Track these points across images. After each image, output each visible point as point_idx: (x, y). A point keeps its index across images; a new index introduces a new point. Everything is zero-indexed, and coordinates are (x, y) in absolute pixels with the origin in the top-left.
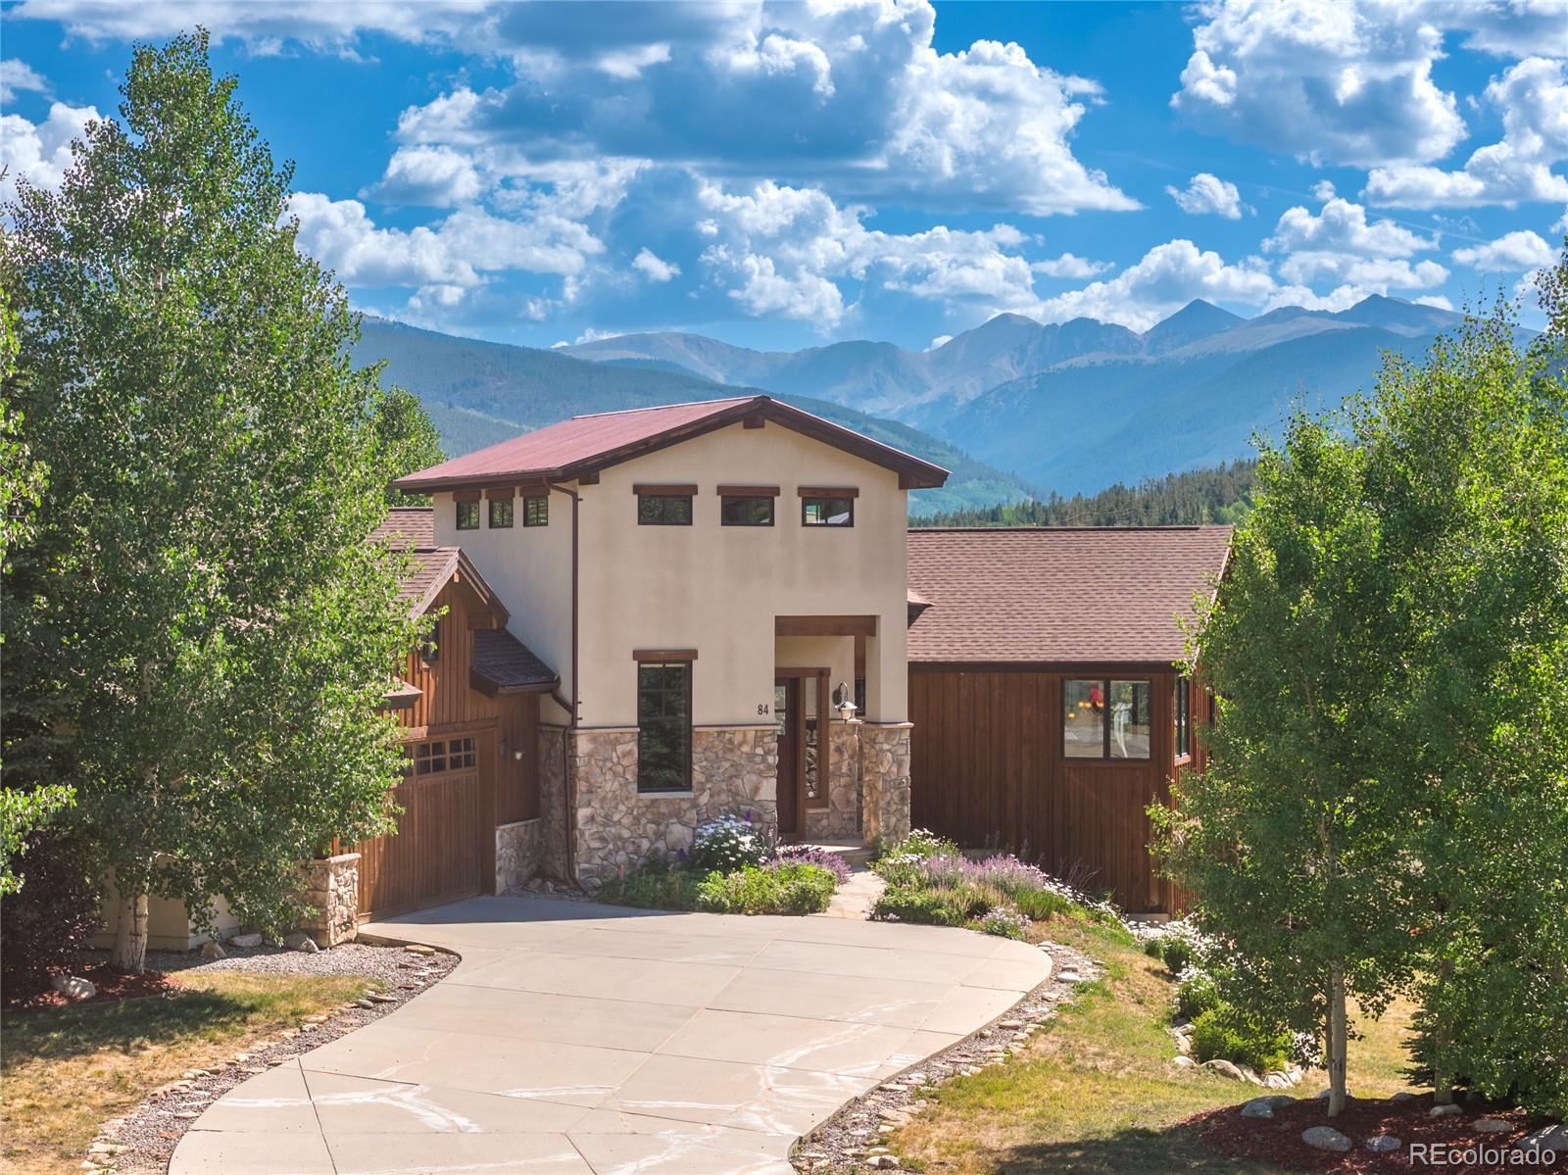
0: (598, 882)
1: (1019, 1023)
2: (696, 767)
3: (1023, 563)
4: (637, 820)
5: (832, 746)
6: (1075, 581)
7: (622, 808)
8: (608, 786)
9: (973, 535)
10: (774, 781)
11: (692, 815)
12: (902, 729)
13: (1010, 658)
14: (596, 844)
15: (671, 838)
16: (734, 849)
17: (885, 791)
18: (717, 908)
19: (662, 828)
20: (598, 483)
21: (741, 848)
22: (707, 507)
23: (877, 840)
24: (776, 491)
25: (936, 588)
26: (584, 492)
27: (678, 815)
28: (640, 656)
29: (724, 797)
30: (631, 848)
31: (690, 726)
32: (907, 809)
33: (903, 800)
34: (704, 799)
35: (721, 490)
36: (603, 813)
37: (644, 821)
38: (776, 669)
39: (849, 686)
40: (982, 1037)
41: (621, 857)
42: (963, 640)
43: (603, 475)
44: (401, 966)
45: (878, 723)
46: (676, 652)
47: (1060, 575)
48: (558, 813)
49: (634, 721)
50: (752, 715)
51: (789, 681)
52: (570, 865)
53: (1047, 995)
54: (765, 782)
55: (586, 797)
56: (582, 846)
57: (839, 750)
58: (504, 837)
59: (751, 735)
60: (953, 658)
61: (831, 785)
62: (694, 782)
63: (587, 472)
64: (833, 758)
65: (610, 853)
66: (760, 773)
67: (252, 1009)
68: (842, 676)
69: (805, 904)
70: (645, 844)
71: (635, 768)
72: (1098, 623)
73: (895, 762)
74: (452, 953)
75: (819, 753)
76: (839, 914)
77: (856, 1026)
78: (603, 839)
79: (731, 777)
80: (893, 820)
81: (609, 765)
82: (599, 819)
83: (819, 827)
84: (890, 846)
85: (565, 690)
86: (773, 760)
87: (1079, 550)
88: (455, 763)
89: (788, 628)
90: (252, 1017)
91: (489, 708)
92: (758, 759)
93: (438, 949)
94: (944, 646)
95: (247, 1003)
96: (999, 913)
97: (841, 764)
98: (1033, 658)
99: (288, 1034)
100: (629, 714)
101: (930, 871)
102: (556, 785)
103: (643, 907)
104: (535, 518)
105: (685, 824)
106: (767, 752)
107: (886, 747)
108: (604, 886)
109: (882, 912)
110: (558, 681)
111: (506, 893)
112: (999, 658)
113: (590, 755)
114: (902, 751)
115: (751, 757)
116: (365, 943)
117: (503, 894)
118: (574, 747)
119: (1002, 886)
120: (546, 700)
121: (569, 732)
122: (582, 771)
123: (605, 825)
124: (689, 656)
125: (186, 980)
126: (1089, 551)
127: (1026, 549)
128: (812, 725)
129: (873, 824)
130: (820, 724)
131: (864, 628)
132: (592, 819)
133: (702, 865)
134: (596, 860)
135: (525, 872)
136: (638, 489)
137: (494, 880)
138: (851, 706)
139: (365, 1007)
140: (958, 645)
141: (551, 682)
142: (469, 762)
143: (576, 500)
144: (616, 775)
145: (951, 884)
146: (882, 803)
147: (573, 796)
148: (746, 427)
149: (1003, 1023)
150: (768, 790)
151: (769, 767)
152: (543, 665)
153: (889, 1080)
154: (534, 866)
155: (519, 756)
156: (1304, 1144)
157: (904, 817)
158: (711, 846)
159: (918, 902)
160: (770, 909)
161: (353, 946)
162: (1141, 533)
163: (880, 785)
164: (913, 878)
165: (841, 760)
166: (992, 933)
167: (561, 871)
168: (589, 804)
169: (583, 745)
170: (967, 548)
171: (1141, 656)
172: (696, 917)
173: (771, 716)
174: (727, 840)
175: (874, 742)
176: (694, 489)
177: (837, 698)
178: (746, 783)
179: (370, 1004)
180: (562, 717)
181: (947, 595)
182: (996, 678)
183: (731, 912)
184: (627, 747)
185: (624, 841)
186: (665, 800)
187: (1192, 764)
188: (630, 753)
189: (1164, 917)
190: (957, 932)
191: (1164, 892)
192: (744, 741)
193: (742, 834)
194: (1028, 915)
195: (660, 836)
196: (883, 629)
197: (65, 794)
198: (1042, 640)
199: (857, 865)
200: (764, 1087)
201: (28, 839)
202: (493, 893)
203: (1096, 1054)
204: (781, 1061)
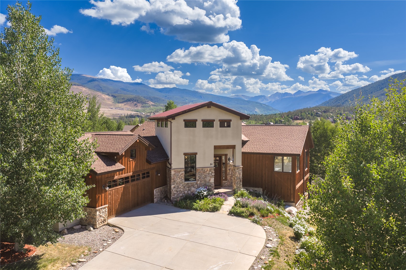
0: (175, 201)
2: (197, 176)
3: (267, 132)
4: (184, 187)
5: (228, 169)
6: (277, 136)
7: (181, 185)
8: (178, 181)
9: (259, 126)
10: (214, 178)
11: (196, 186)
12: (240, 167)
13: (263, 152)
14: (175, 192)
15: (192, 191)
16: (203, 195)
17: (237, 180)
18: (196, 210)
19: (190, 189)
22: (199, 124)
23: (235, 189)
24: (214, 120)
26: (173, 121)
27: (193, 186)
28: (185, 154)
29: (203, 182)
30: (183, 193)
31: (196, 168)
32: (241, 183)
33: (240, 181)
34: (199, 182)
36: (177, 186)
37: (186, 187)
38: (214, 154)
39: (231, 158)
41: (181, 195)
42: (255, 148)
43: (176, 118)
45: (235, 166)
46: (193, 153)
47: (274, 135)
48: (168, 185)
49: (184, 167)
50: (209, 166)
51: (219, 157)
52: (170, 196)
53: (262, 257)
54: (211, 179)
55: (173, 183)
56: (172, 193)
57: (229, 170)
58: (156, 192)
59: (209, 169)
60: (252, 152)
61: (228, 176)
62: (197, 179)
63: (172, 117)
64: (228, 171)
65: (178, 194)
66: (211, 177)
68: (230, 156)
69: (215, 210)
70: (186, 192)
71: (184, 177)
72: (281, 145)
73: (239, 174)
74: (123, 231)
75: (225, 170)
76: (222, 212)
78: (177, 191)
79: (204, 178)
80: (238, 185)
81: (178, 176)
82: (176, 187)
83: (225, 184)
84: (238, 191)
85: (170, 160)
86: (213, 174)
87: (278, 130)
88: (144, 178)
89: (216, 148)
91: (151, 166)
92: (210, 174)
93: (121, 230)
94: (251, 149)
96: (256, 217)
98: (268, 152)
100: (183, 166)
101: (243, 202)
104: (166, 126)
105: (194, 188)
107: (237, 171)
109: (231, 213)
110: (169, 158)
112: (261, 152)
113: (174, 174)
114: (240, 172)
115: (209, 174)
116: (109, 225)
117: (156, 203)
118: (171, 173)
119: (258, 208)
120: (166, 162)
121: (170, 169)
122: (172, 178)
123: (177, 188)
124: (196, 154)
126: (280, 130)
127: (268, 129)
128: (223, 164)
129: (234, 186)
130: (226, 164)
131: (233, 147)
132: (175, 187)
133: (195, 198)
134: (175, 196)
135: (163, 197)
136: (184, 120)
137: (153, 200)
138: (231, 161)
140: (254, 149)
141: (167, 159)
142: (148, 176)
143: (171, 123)
144: (180, 178)
145: (246, 206)
146: (236, 182)
147: (171, 183)
148: (208, 108)
150: (212, 180)
151: (213, 176)
152: (167, 155)
155: (159, 175)
157: (241, 185)
158: (198, 194)
159: (238, 212)
161: (104, 227)
162: (291, 126)
163: (236, 178)
164: (239, 204)
165: (230, 172)
166: (253, 222)
168: (174, 184)
169: (173, 172)
170: (257, 129)
171: (290, 152)
172: (192, 212)
173: (213, 165)
174: (201, 192)
175: (235, 170)
176: (196, 120)
177: (229, 160)
178: (207, 179)
179: (75, 264)
180: (169, 167)
181: (253, 138)
182: (261, 155)
183: (199, 211)
184: (182, 173)
185: (182, 191)
186: (191, 183)
187: (300, 172)
188: (183, 174)
189: (294, 204)
190: (247, 221)
191: (294, 199)
192: (207, 171)
193: (204, 191)
194: (263, 216)
195: (189, 190)
196: (237, 148)
198: (270, 148)
199: (230, 195)
202: (154, 203)
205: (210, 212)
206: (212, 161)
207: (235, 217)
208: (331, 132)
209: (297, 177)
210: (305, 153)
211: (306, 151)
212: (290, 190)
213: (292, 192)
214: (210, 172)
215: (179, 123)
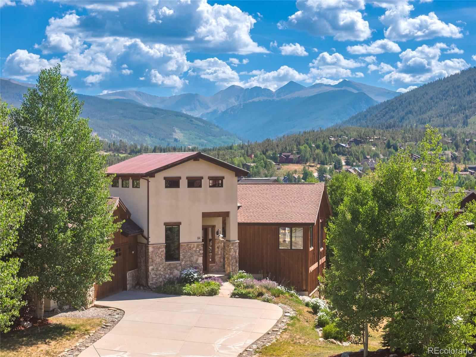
0: (155, 286)
1: (278, 329)
2: (181, 254)
3: (266, 194)
4: (165, 269)
5: (216, 247)
6: (281, 199)
7: (161, 266)
8: (157, 260)
9: (252, 185)
10: (202, 258)
11: (180, 267)
12: (236, 243)
13: (264, 222)
14: (154, 276)
15: (174, 274)
16: (192, 277)
17: (232, 260)
18: (189, 294)
19: (172, 271)
20: (154, 177)
21: (194, 277)
22: (184, 183)
23: (230, 273)
24: (202, 178)
25: (243, 201)
26: (151, 179)
27: (176, 268)
28: (166, 224)
29: (188, 262)
30: (163, 277)
31: (179, 243)
32: (238, 265)
33: (236, 262)
34: (183, 263)
35: (187, 178)
36: (156, 267)
37: (167, 269)
38: (203, 226)
39: (221, 230)
40: (269, 334)
41: (161, 280)
42: (251, 216)
43: (156, 175)
44: (109, 315)
45: (230, 241)
46: (175, 223)
47: (277, 197)
48: (143, 268)
49: (164, 242)
50: (196, 240)
51: (205, 229)
52: (147, 282)
53: (283, 320)
54: (199, 258)
55: (151, 263)
56: (150, 277)
57: (218, 248)
58: (129, 274)
59: (196, 245)
60: (249, 222)
61: (216, 257)
62: (180, 259)
63: (152, 174)
64: (216, 250)
65: (158, 278)
66: (198, 256)
67: (74, 329)
68: (219, 227)
69: (213, 293)
70: (167, 276)
71: (164, 255)
72: (288, 211)
73: (234, 252)
74: (121, 310)
75: (213, 248)
76: (222, 296)
77: (235, 331)
79: (190, 257)
80: (234, 268)
81: (158, 254)
82: (155, 269)
83: (213, 269)
84: (233, 275)
85: (145, 234)
86: (202, 252)
87: (282, 190)
88: (117, 255)
89: (205, 215)
90: (76, 332)
91: (126, 239)
92: (198, 252)
93: (118, 309)
95: (72, 328)
96: (266, 295)
97: (219, 252)
98: (271, 222)
99: (87, 337)
100: (163, 240)
101: (246, 283)
102: (143, 260)
103: (168, 294)
104: (136, 186)
105: (178, 270)
106: (200, 250)
107: (232, 247)
108: (157, 288)
109: (234, 295)
110: (143, 231)
111: (130, 290)
112: (261, 222)
113: (153, 252)
114: (236, 249)
115: (196, 251)
116: (97, 307)
117: (129, 290)
118: (148, 250)
119: (266, 288)
120: (140, 236)
121: (147, 245)
122: (150, 257)
123: (156, 271)
124: (179, 224)
125: (53, 320)
126: (285, 190)
127: (267, 189)
128: (210, 240)
129: (228, 269)
130: (213, 240)
131: (225, 215)
132: (153, 269)
133: (184, 282)
134: (154, 281)
135: (134, 284)
136: (165, 178)
138: (221, 236)
139: (104, 328)
140: (250, 218)
141: (141, 231)
142: (120, 254)
143: (148, 182)
144: (159, 257)
145: (252, 287)
146: (231, 263)
147: (148, 263)
148: (194, 160)
149: (274, 330)
150: (200, 260)
151: (201, 254)
152: (139, 227)
153: (247, 348)
154: (136, 282)
155: (133, 252)
157: (237, 267)
158: (186, 277)
159: (244, 292)
160: (203, 294)
161: (94, 308)
162: (299, 185)
163: (230, 258)
164: (242, 285)
165: (219, 250)
166: (264, 301)
167: (144, 284)
168: (152, 265)
169: (151, 249)
170: (251, 189)
171: (301, 221)
172: (183, 296)
173: (201, 240)
174: (190, 275)
175: (228, 246)
176: (180, 178)
177: (218, 233)
178: (194, 258)
180: (145, 241)
181: (246, 203)
182: (261, 227)
183: (193, 295)
184: (162, 249)
185: (162, 275)
186: (173, 264)
187: (314, 250)
188: (163, 251)
189: (307, 293)
190: (256, 301)
191: (307, 286)
192: (194, 247)
193: (194, 273)
194: (274, 296)
195: (171, 273)
196: (231, 215)
197: (36, 278)
198: (273, 216)
199: (225, 280)
200: (216, 351)
201: (25, 291)
202: (126, 290)
203: (299, 338)
204: (219, 342)
205: (207, 296)
206: (200, 234)
207: (240, 299)
209: (310, 256)
210: (320, 224)
211: (321, 221)
212: (302, 274)
213: (304, 277)
214: (198, 249)
215: (159, 181)
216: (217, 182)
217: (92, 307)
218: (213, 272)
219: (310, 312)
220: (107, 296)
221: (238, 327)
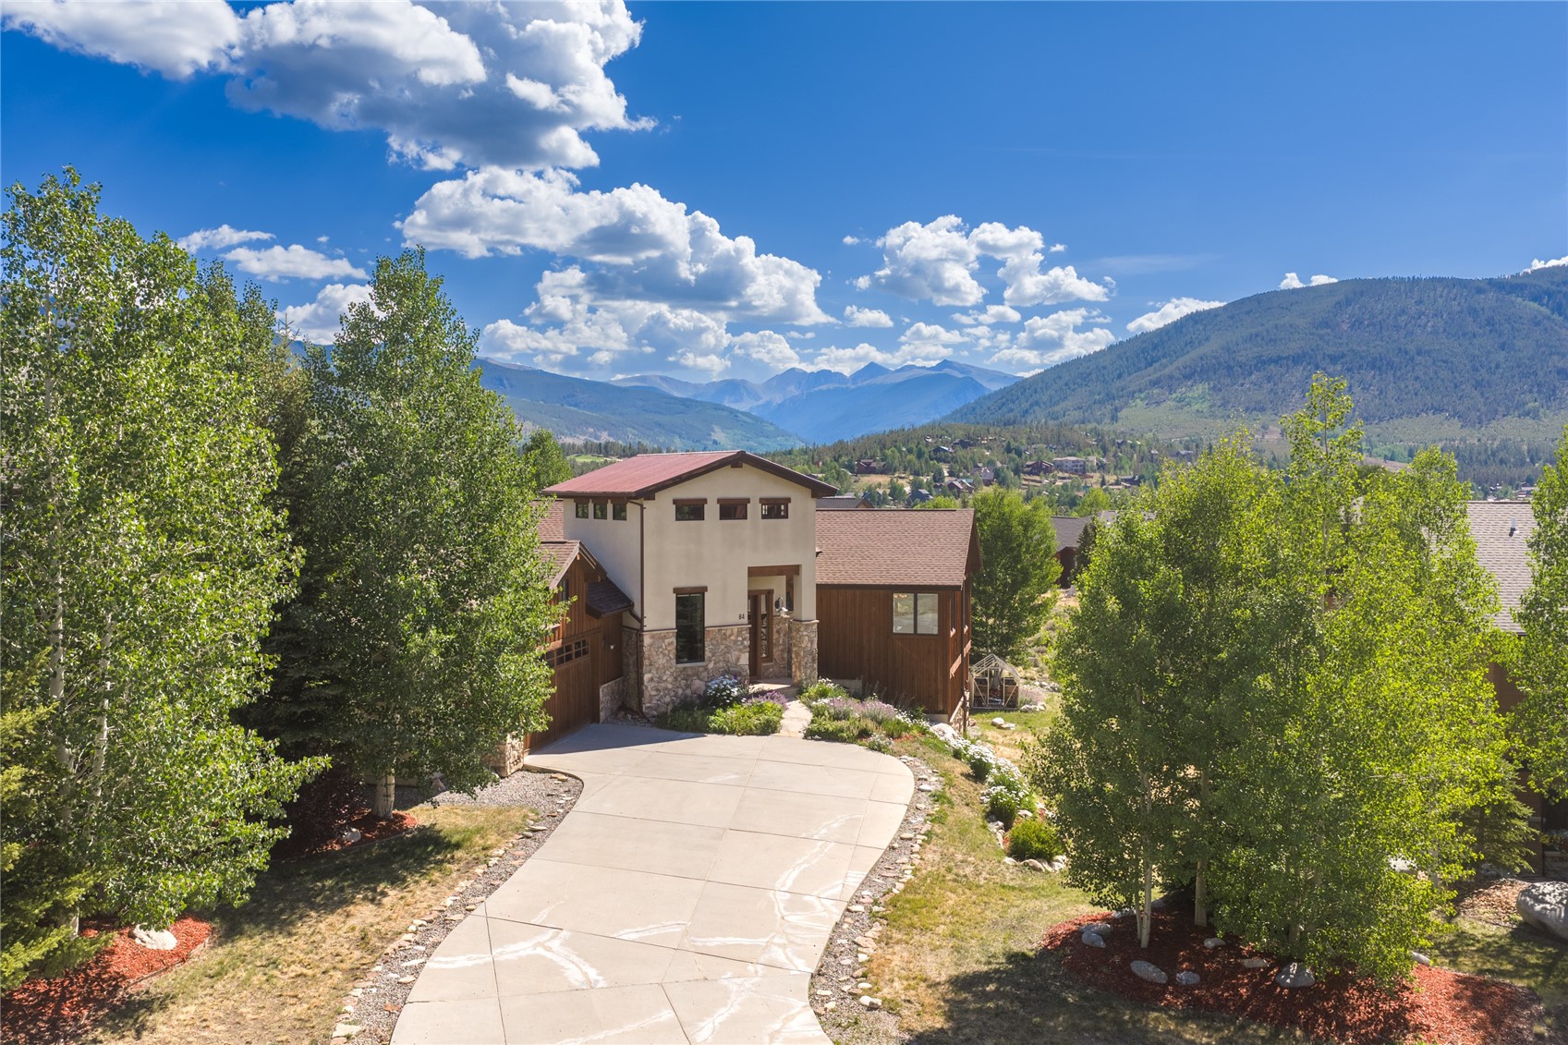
0: (655, 713)
1: (911, 835)
2: (706, 649)
3: (867, 529)
4: (676, 679)
5: (775, 629)
6: (895, 539)
8: (660, 661)
9: (840, 512)
10: (747, 654)
11: (705, 674)
12: (813, 624)
13: (866, 582)
14: (654, 693)
15: (694, 687)
16: (729, 695)
17: (805, 656)
18: (721, 731)
19: (689, 682)
20: (654, 499)
21: (732, 694)
22: (712, 510)
23: (801, 682)
24: (748, 501)
25: (824, 542)
26: (647, 504)
27: (697, 675)
28: (676, 591)
29: (721, 664)
30: (672, 694)
31: (704, 628)
32: (816, 666)
33: (813, 661)
34: (711, 666)
35: (719, 501)
36: (657, 675)
37: (679, 679)
38: (749, 591)
39: (783, 599)
40: (894, 848)
41: (667, 699)
42: (840, 571)
43: (657, 495)
44: (549, 795)
45: (801, 621)
46: (696, 588)
47: (887, 536)
48: (633, 676)
49: (674, 626)
50: (737, 621)
51: (754, 598)
52: (640, 703)
53: (919, 805)
54: (743, 655)
55: (648, 668)
56: (646, 694)
57: (778, 632)
58: (604, 692)
59: (735, 629)
60: (836, 582)
61: (774, 650)
62: (706, 657)
63: (649, 493)
64: (775, 636)
65: (661, 697)
66: (740, 650)
67: (458, 846)
68: (780, 593)
69: (768, 729)
70: (680, 691)
71: (674, 651)
72: (910, 563)
73: (809, 642)
74: (577, 778)
75: (768, 631)
76: (786, 734)
77: (820, 843)
79: (725, 653)
80: (809, 671)
81: (661, 650)
82: (655, 679)
83: (768, 673)
84: (808, 686)
85: (637, 609)
86: (747, 643)
88: (578, 655)
89: (753, 572)
90: (458, 854)
91: (596, 623)
92: (739, 643)
93: (570, 776)
94: (831, 575)
95: (455, 839)
96: (878, 736)
97: (779, 639)
98: (878, 582)
99: (479, 870)
100: (671, 622)
101: (835, 708)
102: (632, 660)
103: (680, 730)
104: (620, 514)
105: (701, 680)
106: (744, 639)
107: (805, 633)
108: (658, 716)
109: (810, 734)
110: (633, 605)
111: (606, 721)
112: (860, 582)
113: (651, 645)
114: (813, 635)
115: (735, 642)
116: (528, 770)
117: (603, 722)
118: (642, 641)
119: (874, 718)
120: (626, 615)
121: (640, 632)
122: (646, 655)
123: (658, 682)
124: (703, 590)
125: (419, 816)
126: (901, 522)
127: (868, 521)
128: (764, 616)
129: (798, 673)
130: (769, 616)
131: (792, 572)
132: (652, 679)
133: (712, 705)
134: (655, 702)
135: (615, 707)
136: (675, 502)
137: (599, 716)
138: (785, 610)
139: (528, 837)
140: (838, 575)
141: (629, 604)
142: (585, 652)
143: (642, 508)
144: (664, 655)
145: (846, 716)
146: (803, 663)
147: (642, 667)
148: (732, 467)
149: (903, 835)
150: (744, 659)
151: (745, 647)
152: (624, 595)
153: (850, 903)
154: (620, 703)
155: (612, 647)
156: (1132, 974)
157: (814, 671)
158: (716, 693)
159: (831, 729)
160: (750, 732)
161: (521, 773)
162: (927, 513)
163: (802, 654)
164: (826, 713)
165: (780, 637)
166: (873, 749)
167: (634, 705)
168: (650, 672)
169: (647, 640)
170: (838, 520)
171: (934, 582)
172: (711, 738)
173: (746, 620)
174: (724, 690)
175: (798, 630)
176: (705, 501)
177: (777, 605)
178: (732, 656)
179: (530, 834)
180: (636, 625)
181: (830, 546)
182: (858, 592)
183: (729, 733)
184: (670, 640)
185: (669, 690)
186: (691, 667)
187: (956, 633)
188: (672, 643)
189: (946, 716)
190: (854, 748)
191: (945, 703)
192: (732, 634)
193: (733, 686)
194: (890, 735)
195: (688, 686)
196: (804, 572)
197: (324, 761)
198: (882, 572)
199: (791, 698)
200: (779, 916)
201: (298, 792)
202: (598, 722)
203: (962, 862)
204: (784, 885)
205: (760, 735)
206: (743, 607)
207: (823, 742)
208: (1021, 523)
209: (951, 647)
212: (936, 680)
213: (940, 686)
214: (740, 639)
215: (662, 508)
216: (775, 509)
217: (518, 770)
218: (768, 680)
219: (967, 776)
220: (556, 740)
221: (824, 831)
